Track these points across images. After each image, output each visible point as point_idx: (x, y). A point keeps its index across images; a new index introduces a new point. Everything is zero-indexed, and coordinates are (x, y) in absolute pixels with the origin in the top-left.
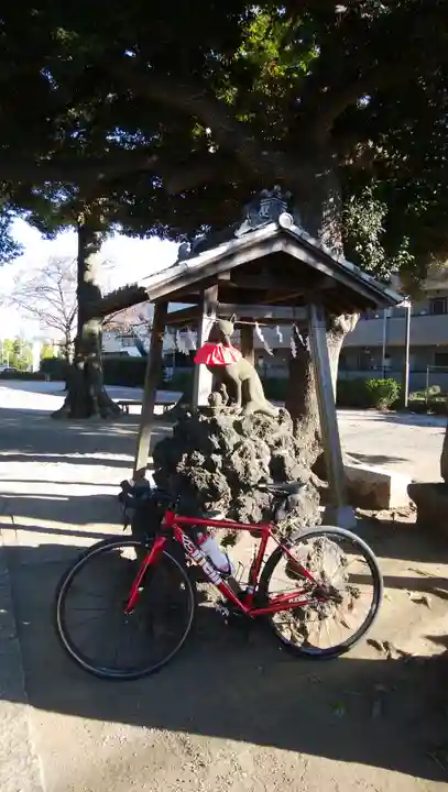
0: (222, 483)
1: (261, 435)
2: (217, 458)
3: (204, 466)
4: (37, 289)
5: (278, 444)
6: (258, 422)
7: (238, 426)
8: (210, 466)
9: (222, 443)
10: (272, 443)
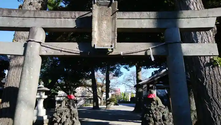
0: (152, 120)
1: (160, 111)
2: (151, 115)
3: (149, 116)
4: (128, 80)
5: (164, 113)
6: (159, 109)
7: (155, 109)
8: (150, 116)
9: (152, 112)
10: (162, 112)
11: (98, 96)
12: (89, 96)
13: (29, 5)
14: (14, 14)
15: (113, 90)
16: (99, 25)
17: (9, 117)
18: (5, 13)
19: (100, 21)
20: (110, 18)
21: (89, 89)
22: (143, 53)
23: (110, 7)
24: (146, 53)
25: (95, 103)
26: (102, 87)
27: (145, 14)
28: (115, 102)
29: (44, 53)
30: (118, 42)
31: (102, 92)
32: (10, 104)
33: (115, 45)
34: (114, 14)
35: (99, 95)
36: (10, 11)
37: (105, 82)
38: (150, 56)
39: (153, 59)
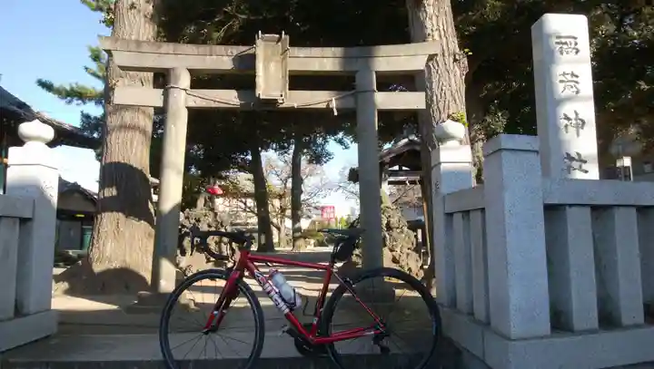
11: (272, 223)
12: (247, 224)
13: (131, 9)
14: (145, 48)
15: (313, 205)
16: (266, 68)
17: (117, 211)
18: (133, 47)
19: (267, 61)
20: (279, 58)
21: (245, 204)
22: (323, 106)
23: (280, 44)
24: (328, 105)
25: (263, 237)
26: (281, 197)
27: (329, 51)
28: (318, 238)
29: (192, 104)
30: (290, 89)
31: (283, 210)
32: (117, 189)
33: (286, 94)
34: (285, 51)
35: (275, 220)
36: (138, 43)
37: (289, 185)
38: (332, 109)
39: (336, 114)
